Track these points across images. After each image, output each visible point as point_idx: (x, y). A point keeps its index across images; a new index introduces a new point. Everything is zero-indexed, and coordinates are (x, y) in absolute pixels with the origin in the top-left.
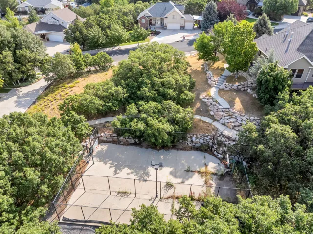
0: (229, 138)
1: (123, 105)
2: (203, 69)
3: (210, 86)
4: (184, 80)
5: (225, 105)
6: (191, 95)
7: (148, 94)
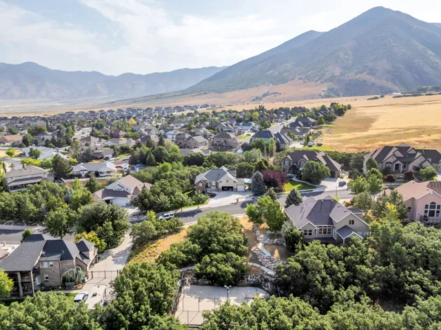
0: (271, 276)
1: (199, 257)
2: (253, 229)
3: (258, 242)
4: (240, 238)
5: (268, 254)
6: (245, 248)
7: (216, 248)
